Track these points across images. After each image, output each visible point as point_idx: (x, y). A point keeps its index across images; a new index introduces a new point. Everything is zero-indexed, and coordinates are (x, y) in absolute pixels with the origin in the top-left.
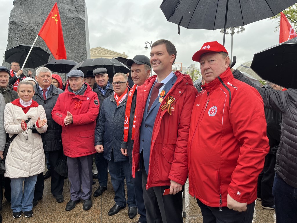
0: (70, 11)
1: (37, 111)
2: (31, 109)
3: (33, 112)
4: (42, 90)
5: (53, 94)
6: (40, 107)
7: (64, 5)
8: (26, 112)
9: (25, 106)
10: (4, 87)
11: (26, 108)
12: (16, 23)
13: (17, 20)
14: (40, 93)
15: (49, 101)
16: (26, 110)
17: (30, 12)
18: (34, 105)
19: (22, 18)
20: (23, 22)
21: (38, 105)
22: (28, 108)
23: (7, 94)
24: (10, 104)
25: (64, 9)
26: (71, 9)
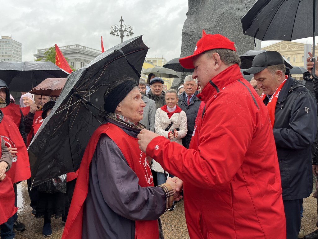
0: (239, 9)
1: (179, 116)
2: (174, 114)
3: (175, 117)
4: (187, 97)
5: (196, 100)
6: (183, 112)
7: (232, 5)
8: (170, 117)
9: (170, 112)
10: (158, 95)
11: (171, 113)
12: (187, 34)
13: (189, 30)
14: (185, 99)
15: (191, 107)
16: (170, 115)
17: (200, 20)
18: (177, 111)
19: (193, 27)
20: (193, 31)
21: (181, 111)
22: (172, 114)
23: (160, 101)
24: (159, 110)
25: (232, 9)
26: (240, 7)
